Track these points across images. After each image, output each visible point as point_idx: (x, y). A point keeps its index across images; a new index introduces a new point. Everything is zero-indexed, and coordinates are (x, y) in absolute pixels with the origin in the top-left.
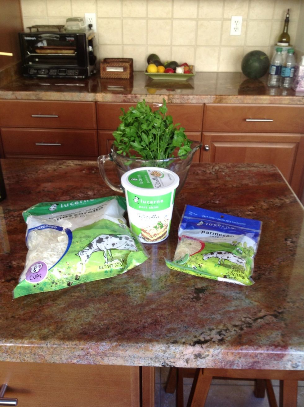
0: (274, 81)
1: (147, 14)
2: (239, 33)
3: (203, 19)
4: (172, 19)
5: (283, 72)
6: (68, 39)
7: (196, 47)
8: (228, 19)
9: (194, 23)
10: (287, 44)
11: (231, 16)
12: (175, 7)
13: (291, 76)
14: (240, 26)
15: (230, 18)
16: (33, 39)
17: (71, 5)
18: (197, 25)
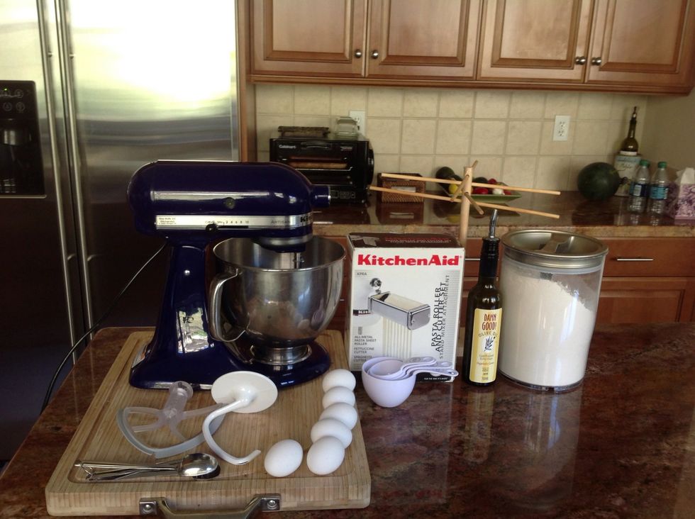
0: (637, 205)
1: (438, 113)
2: (565, 137)
3: (516, 120)
4: (473, 119)
5: (654, 193)
6: (344, 148)
7: (504, 156)
8: (550, 119)
9: (504, 124)
10: (634, 153)
11: (555, 116)
12: (477, 103)
13: (665, 198)
14: (566, 128)
15: (553, 117)
16: (291, 147)
17: (331, 100)
18: (507, 127)
